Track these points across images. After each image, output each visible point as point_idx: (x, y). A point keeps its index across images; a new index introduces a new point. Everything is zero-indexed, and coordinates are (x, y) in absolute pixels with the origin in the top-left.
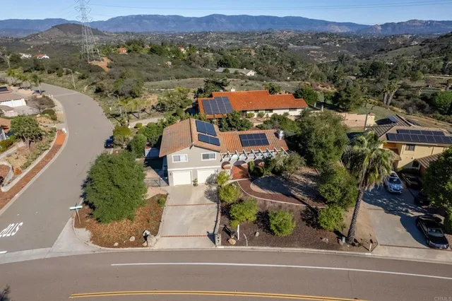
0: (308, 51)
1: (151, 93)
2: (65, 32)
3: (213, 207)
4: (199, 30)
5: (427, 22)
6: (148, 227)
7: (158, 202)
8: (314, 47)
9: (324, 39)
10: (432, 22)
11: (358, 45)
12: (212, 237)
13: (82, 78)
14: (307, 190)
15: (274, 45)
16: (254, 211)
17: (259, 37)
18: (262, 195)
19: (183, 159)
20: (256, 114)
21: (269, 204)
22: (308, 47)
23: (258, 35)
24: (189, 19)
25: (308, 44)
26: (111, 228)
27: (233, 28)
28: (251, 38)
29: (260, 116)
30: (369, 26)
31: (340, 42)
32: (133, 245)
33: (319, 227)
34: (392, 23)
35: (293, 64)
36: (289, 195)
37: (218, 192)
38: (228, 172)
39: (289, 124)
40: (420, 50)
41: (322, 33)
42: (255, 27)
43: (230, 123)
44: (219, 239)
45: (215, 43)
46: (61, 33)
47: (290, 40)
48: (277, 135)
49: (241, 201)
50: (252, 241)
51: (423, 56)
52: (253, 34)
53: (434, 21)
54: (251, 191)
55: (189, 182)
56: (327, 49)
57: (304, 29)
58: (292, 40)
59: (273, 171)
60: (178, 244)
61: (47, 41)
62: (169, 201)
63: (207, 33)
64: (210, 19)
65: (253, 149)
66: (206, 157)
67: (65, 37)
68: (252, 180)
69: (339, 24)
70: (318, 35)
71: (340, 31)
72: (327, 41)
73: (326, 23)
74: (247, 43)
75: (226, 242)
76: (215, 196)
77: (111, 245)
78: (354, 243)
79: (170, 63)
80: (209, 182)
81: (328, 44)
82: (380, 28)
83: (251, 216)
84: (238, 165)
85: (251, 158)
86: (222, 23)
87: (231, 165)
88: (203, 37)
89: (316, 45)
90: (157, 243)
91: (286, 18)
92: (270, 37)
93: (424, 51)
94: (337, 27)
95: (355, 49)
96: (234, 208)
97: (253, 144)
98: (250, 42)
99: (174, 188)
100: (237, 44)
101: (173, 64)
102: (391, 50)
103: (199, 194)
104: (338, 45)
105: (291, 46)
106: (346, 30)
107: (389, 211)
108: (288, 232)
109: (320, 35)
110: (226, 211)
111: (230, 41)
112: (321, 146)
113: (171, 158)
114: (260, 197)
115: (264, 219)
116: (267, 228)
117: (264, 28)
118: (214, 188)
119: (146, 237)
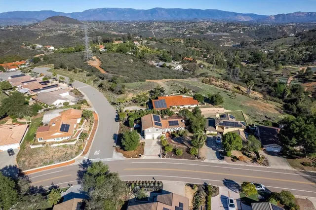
0: (221, 37)
1: (129, 92)
2: (56, 22)
3: (159, 147)
4: (146, 19)
5: (308, 13)
6: (140, 153)
7: (142, 145)
8: (225, 34)
9: (233, 27)
10: (312, 13)
11: (256, 32)
12: (159, 156)
13: (88, 75)
14: (189, 142)
15: (197, 32)
16: (172, 149)
17: (188, 25)
18: (175, 144)
19: (150, 131)
20: (176, 107)
21: (177, 147)
22: (220, 34)
23: (187, 24)
24: (139, 11)
25: (221, 31)
26: (129, 153)
27: (169, 18)
28: (182, 26)
29: (178, 108)
30: (266, 16)
31: (244, 29)
32: (136, 157)
33: (189, 153)
34: (283, 15)
35: (208, 50)
36: (183, 144)
37: (161, 142)
38: (164, 135)
39: (189, 113)
40: (295, 40)
41: (232, 23)
42: (184, 17)
43: (165, 112)
44: (161, 156)
45: (157, 30)
46: (53, 23)
47: (209, 28)
48: (182, 121)
49: (168, 145)
50: (171, 157)
51: (295, 45)
52: (183, 23)
53: (313, 13)
54: (171, 142)
55: (151, 138)
56: (234, 35)
57: (219, 18)
58: (210, 28)
59: (179, 135)
60: (149, 158)
61: (43, 28)
62: (145, 144)
63: (151, 22)
64: (154, 11)
65: (173, 127)
66: (157, 130)
67: (56, 26)
68: (172, 138)
69: (245, 15)
70: (228, 24)
71: (245, 20)
72: (234, 29)
73: (236, 14)
74: (179, 30)
75: (163, 157)
76: (160, 143)
77: (130, 158)
78: (200, 158)
79: (132, 60)
80: (158, 138)
81: (235, 31)
82: (274, 18)
83: (171, 150)
84: (168, 132)
85: (172, 131)
86: (162, 14)
87: (165, 132)
88: (149, 25)
89: (226, 32)
90: (144, 157)
91: (207, 11)
92: (195, 26)
93: (297, 42)
94: (243, 17)
95: (254, 35)
96: (166, 147)
97: (173, 125)
98: (181, 29)
99: (146, 140)
100: (172, 30)
101: (134, 61)
102: (276, 39)
103: (155, 142)
104: (242, 32)
105: (209, 32)
106: (249, 19)
107: (214, 149)
108: (181, 155)
109: (230, 24)
110: (163, 148)
111: (167, 28)
112: (196, 127)
113: (146, 131)
114: (174, 144)
115: (174, 151)
116: (175, 154)
117: (191, 18)
118: (160, 140)
119: (140, 156)
